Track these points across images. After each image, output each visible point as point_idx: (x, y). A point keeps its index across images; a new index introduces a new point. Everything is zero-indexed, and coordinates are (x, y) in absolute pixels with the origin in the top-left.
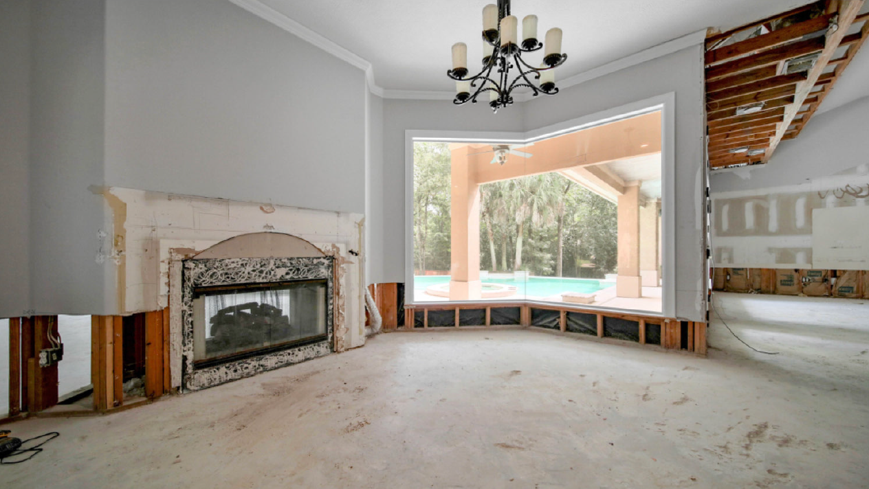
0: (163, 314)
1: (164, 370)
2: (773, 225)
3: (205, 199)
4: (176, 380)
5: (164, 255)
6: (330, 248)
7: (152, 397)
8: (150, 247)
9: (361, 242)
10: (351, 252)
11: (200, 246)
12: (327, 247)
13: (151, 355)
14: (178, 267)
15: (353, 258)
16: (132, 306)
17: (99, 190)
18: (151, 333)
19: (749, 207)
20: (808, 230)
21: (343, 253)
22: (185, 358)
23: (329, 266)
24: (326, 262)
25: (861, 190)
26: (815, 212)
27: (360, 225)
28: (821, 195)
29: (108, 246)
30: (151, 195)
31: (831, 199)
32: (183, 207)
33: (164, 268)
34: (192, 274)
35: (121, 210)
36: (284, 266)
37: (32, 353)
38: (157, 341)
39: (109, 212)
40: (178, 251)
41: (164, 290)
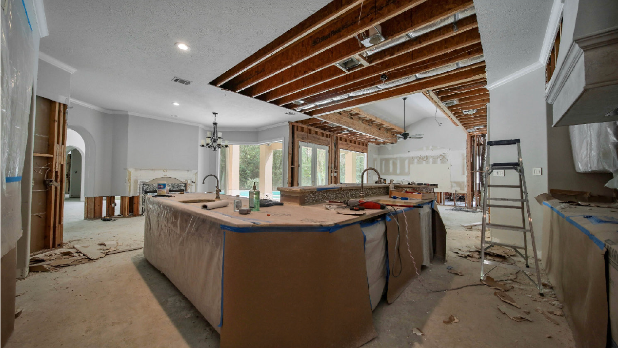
0: (138, 197)
1: (138, 210)
2: (398, 171)
3: (148, 169)
4: (140, 213)
5: (139, 183)
6: (185, 181)
7: (135, 216)
8: (136, 182)
9: (196, 179)
10: (193, 182)
11: (147, 181)
12: (184, 181)
13: (135, 206)
14: (141, 186)
15: (193, 184)
16: (131, 195)
17: (126, 169)
18: (135, 201)
19: (391, 162)
20: (408, 174)
21: (189, 182)
22: (143, 208)
23: (184, 186)
24: (184, 185)
25: (424, 158)
26: (411, 165)
27: (196, 174)
28: (413, 158)
29: (127, 181)
30: (136, 170)
31: (416, 160)
32: (143, 172)
33: (139, 186)
34: (145, 188)
35: (130, 173)
36: (170, 186)
37: (111, 204)
38: (136, 202)
39: (127, 173)
40: (142, 182)
41: (138, 191)
